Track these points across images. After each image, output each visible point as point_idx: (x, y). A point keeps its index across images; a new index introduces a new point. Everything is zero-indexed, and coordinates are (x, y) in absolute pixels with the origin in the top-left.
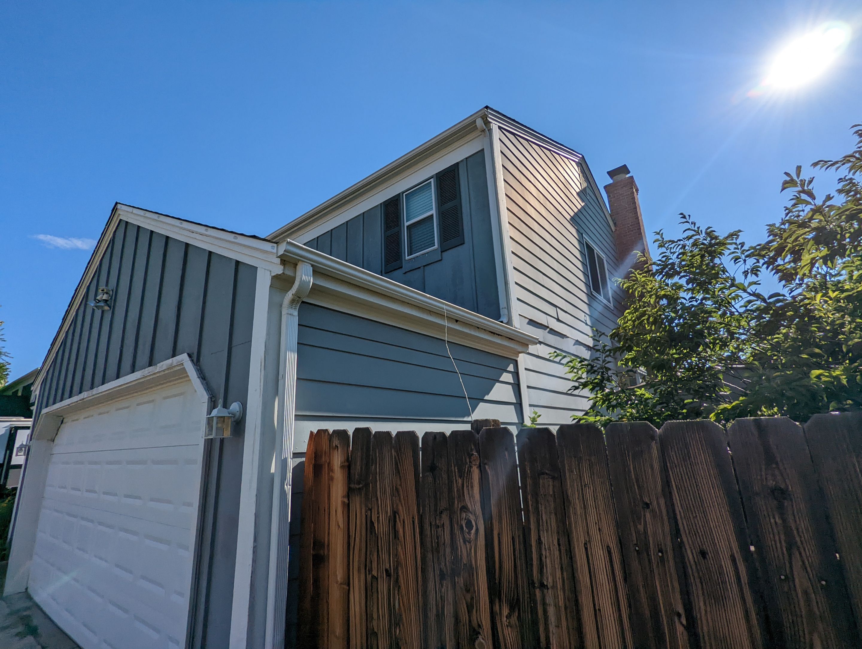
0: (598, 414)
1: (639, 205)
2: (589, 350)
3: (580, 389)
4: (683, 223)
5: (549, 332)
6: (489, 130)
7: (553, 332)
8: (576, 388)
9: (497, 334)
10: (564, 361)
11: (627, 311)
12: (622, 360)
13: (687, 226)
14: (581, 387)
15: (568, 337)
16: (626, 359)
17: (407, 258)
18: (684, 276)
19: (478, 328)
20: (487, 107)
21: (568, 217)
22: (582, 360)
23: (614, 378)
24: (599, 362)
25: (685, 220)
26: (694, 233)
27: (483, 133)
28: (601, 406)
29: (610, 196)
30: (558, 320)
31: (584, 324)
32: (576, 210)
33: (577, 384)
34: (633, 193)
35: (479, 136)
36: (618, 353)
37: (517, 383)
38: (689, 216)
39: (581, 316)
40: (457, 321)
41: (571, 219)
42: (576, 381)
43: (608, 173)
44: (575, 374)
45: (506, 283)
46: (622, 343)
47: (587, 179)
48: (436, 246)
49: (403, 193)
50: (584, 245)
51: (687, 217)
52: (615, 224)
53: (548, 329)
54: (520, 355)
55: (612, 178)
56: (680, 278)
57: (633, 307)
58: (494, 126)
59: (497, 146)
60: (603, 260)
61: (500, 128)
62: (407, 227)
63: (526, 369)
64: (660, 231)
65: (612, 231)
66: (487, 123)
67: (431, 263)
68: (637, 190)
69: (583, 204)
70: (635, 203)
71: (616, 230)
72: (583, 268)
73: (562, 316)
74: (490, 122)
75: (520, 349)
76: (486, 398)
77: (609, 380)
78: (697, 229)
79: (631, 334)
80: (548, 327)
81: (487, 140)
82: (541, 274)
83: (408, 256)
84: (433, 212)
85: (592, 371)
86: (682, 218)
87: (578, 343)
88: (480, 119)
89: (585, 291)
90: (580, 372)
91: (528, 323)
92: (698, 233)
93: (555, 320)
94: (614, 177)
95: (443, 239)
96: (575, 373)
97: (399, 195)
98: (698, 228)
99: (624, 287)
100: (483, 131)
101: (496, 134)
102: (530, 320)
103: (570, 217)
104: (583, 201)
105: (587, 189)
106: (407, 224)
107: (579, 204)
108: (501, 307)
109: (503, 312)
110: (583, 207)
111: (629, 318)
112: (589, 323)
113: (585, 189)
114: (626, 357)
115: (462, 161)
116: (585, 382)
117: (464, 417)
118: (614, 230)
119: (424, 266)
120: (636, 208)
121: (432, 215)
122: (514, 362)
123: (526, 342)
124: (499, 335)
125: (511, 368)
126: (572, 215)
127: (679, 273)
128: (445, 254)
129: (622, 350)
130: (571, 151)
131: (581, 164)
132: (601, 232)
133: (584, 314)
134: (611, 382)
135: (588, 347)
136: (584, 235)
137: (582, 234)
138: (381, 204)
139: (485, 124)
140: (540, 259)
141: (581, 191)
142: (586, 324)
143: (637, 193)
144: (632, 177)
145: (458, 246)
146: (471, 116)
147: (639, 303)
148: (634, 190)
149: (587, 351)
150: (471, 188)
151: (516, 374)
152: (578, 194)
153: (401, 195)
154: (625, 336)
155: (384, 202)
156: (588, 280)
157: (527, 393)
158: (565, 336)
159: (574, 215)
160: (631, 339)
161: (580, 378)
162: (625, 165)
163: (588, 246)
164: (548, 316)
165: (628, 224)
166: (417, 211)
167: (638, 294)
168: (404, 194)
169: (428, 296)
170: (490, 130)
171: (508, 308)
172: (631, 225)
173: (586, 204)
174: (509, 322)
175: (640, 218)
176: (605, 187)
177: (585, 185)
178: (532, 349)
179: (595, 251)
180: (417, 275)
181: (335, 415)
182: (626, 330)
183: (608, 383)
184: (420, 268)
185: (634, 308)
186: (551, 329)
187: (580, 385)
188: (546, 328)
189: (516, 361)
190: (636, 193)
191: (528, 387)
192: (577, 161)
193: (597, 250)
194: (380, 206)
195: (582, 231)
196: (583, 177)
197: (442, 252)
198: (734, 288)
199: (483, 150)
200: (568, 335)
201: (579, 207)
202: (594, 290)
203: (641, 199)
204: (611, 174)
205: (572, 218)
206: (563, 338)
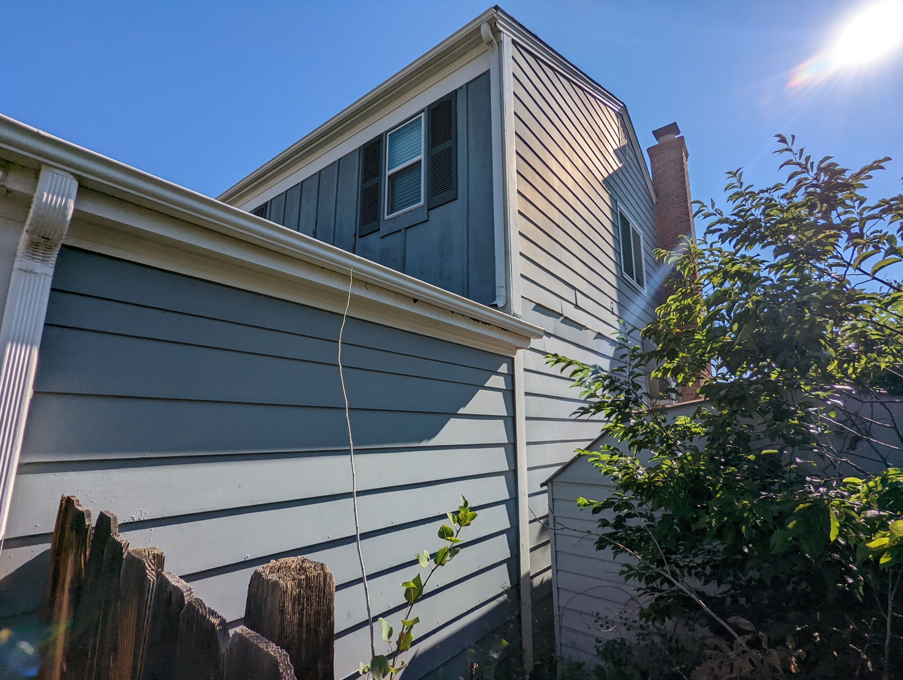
0: (616, 452)
1: (687, 173)
2: (613, 345)
3: (590, 414)
4: (781, 151)
5: (562, 322)
6: (498, 43)
7: (568, 321)
8: (586, 411)
9: (482, 322)
10: (567, 372)
11: (671, 297)
12: (659, 370)
13: (788, 156)
14: (593, 410)
15: (588, 329)
16: (664, 368)
17: (386, 217)
18: (770, 244)
19: (453, 312)
20: (496, 8)
21: (601, 179)
22: (597, 370)
23: (645, 400)
24: (623, 373)
25: (784, 146)
26: (799, 169)
27: (490, 48)
28: (622, 440)
29: (654, 161)
30: (577, 306)
31: (610, 313)
32: (611, 171)
33: (586, 406)
34: (682, 157)
35: (485, 51)
36: (654, 360)
37: (510, 388)
38: (793, 137)
39: (607, 302)
40: (415, 301)
41: (603, 181)
42: (585, 401)
43: (654, 132)
44: (586, 389)
45: (507, 253)
46: (661, 345)
47: (627, 136)
48: (422, 202)
49: (386, 132)
50: (617, 215)
51: (789, 140)
52: (657, 195)
53: (562, 318)
54: (518, 350)
55: (657, 139)
56: (763, 247)
57: (681, 291)
58: (507, 38)
59: (509, 67)
60: (639, 236)
61: (514, 42)
62: (389, 177)
63: (525, 370)
64: (738, 171)
65: (653, 204)
66: (496, 32)
67: (415, 225)
68: (687, 155)
69: (620, 165)
70: (683, 170)
71: (657, 203)
72: (615, 243)
73: (582, 301)
74: (500, 31)
75: (517, 343)
76: (461, 411)
77: (636, 402)
78: (804, 163)
79: (676, 333)
80: (562, 315)
81: (494, 56)
82: (559, 246)
83: (388, 215)
84: (421, 157)
85: (612, 387)
86: (779, 141)
87: (599, 336)
88: (486, 24)
89: (614, 271)
90: (593, 387)
91: (534, 309)
92: (806, 168)
93: (573, 306)
94: (661, 138)
95: (433, 191)
96: (587, 387)
97: (382, 134)
98: (808, 158)
99: (669, 262)
100: (490, 43)
101: (509, 50)
102: (538, 304)
103: (602, 178)
104: (621, 162)
105: (627, 148)
106: (389, 173)
107: (616, 165)
108: (497, 286)
109: (500, 292)
110: (620, 169)
111: (674, 307)
112: (616, 312)
113: (624, 147)
114: (665, 365)
115: (461, 88)
116: (600, 402)
117: (421, 441)
118: (655, 202)
119: (406, 228)
120: (684, 176)
121: (420, 162)
122: (510, 360)
123: (528, 336)
124: (485, 323)
125: (504, 368)
126: (605, 176)
127: (763, 238)
128: (432, 212)
129: (659, 355)
130: (610, 96)
131: (621, 115)
132: (639, 202)
133: (611, 300)
134: (640, 406)
135: (612, 342)
136: (618, 203)
137: (616, 202)
138: (360, 147)
139: (493, 34)
140: (559, 226)
141: (620, 149)
142: (613, 313)
143: (687, 158)
144: (682, 138)
145: (450, 202)
146: (474, 20)
147: (690, 285)
148: (684, 154)
149: (611, 346)
150: (470, 125)
151: (511, 377)
152: (615, 151)
153: (384, 135)
154: (667, 334)
155: (363, 145)
156: (619, 260)
157: (524, 402)
158: (584, 326)
159: (608, 177)
160: (677, 339)
161: (593, 395)
162: (675, 123)
163: (622, 217)
164: (563, 301)
165: (674, 195)
166: (401, 155)
167: (689, 272)
168: (388, 134)
169: (357, 257)
170: (500, 43)
171: (507, 287)
172: (676, 197)
173: (624, 165)
174: (506, 308)
175: (687, 189)
176: (649, 150)
177: (624, 142)
178: (535, 343)
179: (631, 224)
180: (396, 239)
181: (147, 456)
182: (669, 326)
183: (636, 408)
184: (400, 230)
185: (683, 293)
186: (566, 318)
187: (592, 407)
188: (559, 316)
189: (513, 359)
190: (685, 158)
191: (527, 394)
192: (617, 110)
193: (633, 224)
194: (358, 151)
195: (616, 197)
196: (623, 131)
197: (429, 210)
198: (893, 256)
199: (488, 71)
200: (587, 326)
201: (616, 168)
202: (625, 271)
203: (690, 165)
204: (657, 134)
205: (605, 180)
206: (581, 330)
